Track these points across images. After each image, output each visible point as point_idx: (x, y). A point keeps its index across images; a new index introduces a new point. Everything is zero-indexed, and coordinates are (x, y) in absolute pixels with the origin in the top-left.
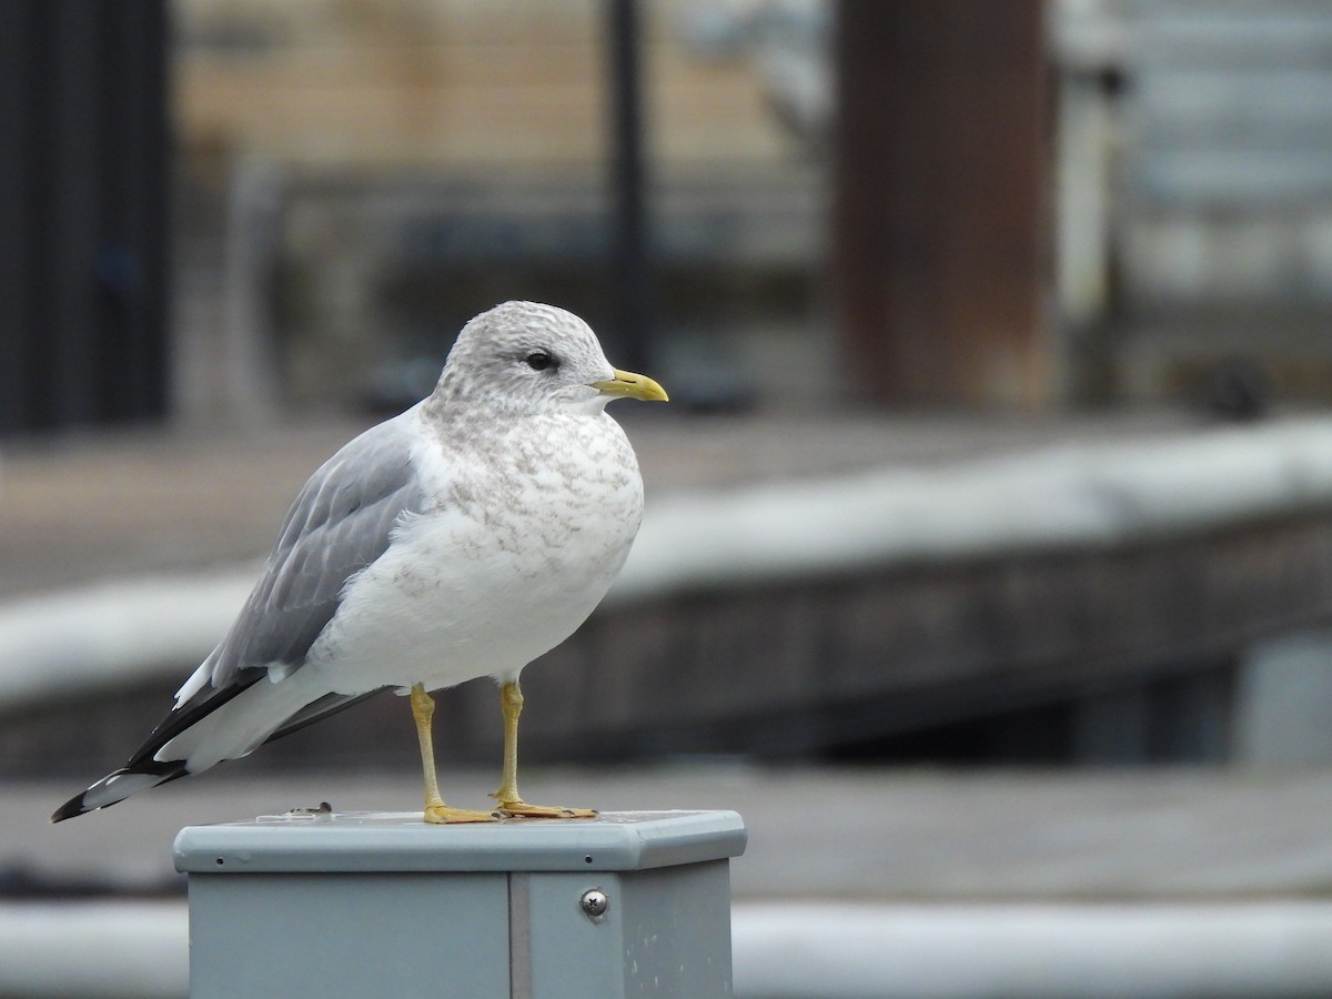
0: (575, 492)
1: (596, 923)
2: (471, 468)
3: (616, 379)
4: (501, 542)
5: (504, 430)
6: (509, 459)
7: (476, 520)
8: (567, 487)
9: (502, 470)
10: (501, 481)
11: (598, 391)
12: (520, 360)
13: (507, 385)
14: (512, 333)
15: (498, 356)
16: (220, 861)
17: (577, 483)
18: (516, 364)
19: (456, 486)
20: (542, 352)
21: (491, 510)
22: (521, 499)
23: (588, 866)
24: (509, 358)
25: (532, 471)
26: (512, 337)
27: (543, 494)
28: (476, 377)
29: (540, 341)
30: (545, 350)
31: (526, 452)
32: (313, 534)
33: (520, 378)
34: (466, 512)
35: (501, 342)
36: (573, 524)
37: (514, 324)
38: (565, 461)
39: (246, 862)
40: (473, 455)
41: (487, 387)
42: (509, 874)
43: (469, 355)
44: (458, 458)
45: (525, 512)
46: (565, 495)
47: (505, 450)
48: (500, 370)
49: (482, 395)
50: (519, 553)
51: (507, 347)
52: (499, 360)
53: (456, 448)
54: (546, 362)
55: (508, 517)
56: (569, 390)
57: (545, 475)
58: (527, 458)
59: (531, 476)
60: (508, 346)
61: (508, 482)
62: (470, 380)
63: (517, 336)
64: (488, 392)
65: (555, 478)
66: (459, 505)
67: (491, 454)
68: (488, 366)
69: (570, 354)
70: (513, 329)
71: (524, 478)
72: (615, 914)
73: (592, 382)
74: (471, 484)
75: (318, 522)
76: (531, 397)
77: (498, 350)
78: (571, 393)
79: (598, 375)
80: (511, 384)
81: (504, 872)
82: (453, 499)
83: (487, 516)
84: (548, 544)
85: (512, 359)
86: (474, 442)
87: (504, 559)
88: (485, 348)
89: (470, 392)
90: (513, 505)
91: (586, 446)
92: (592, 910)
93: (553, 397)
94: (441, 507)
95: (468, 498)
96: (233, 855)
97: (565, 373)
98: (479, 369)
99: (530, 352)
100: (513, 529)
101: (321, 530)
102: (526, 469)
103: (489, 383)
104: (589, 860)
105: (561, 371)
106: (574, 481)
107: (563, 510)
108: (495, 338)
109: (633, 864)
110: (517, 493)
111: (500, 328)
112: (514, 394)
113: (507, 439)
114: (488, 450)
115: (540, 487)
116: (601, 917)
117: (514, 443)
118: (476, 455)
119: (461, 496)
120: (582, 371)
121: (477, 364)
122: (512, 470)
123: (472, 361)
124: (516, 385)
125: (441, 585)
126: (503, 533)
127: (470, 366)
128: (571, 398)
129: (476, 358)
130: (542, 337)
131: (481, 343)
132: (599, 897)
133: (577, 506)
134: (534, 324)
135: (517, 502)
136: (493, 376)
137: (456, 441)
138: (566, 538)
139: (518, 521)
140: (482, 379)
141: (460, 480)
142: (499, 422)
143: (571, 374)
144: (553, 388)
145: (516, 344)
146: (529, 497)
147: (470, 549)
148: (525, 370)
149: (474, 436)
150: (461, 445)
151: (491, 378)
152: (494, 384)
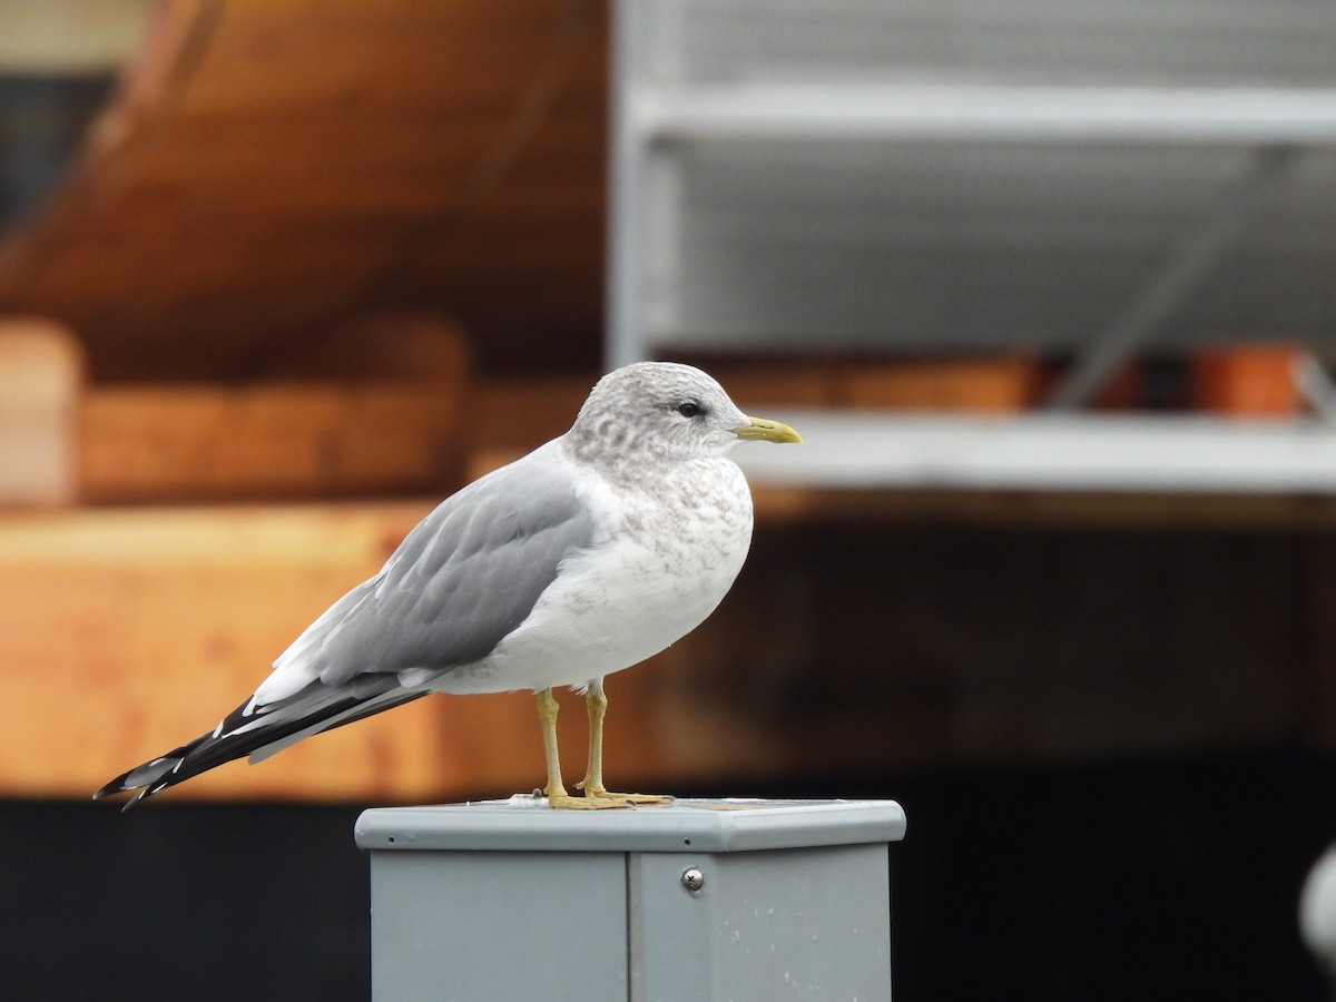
0: (728, 522)
1: (694, 897)
2: (641, 503)
3: (753, 425)
4: (667, 566)
5: (665, 472)
6: (674, 496)
7: (648, 548)
8: (723, 518)
9: (670, 506)
10: (670, 514)
11: (736, 436)
12: (673, 409)
13: (665, 431)
14: (666, 387)
15: (656, 406)
16: (392, 840)
17: (729, 515)
18: (670, 413)
19: (628, 518)
20: (692, 402)
21: (662, 539)
22: (688, 529)
23: (687, 847)
24: (663, 408)
25: (695, 506)
26: (667, 390)
27: (705, 524)
28: (637, 424)
29: (692, 393)
30: (696, 400)
31: (687, 490)
32: (468, 560)
33: (676, 425)
34: (638, 541)
35: (659, 395)
36: (725, 549)
37: (665, 380)
38: (718, 498)
39: (411, 840)
40: (642, 493)
41: (649, 434)
42: (627, 854)
43: (626, 406)
44: (627, 495)
45: (691, 541)
46: (721, 525)
47: (668, 488)
48: (658, 419)
49: (647, 441)
50: (681, 576)
51: (664, 399)
52: (656, 410)
53: (624, 487)
54: (695, 410)
55: (676, 543)
56: (714, 435)
57: (707, 510)
58: (689, 496)
59: (694, 510)
60: (665, 397)
61: (678, 516)
62: (632, 427)
63: (671, 389)
64: (651, 439)
65: (714, 512)
66: (631, 535)
67: (658, 491)
68: (648, 415)
69: (715, 404)
70: (666, 383)
71: (689, 512)
72: (711, 890)
73: (732, 428)
74: (641, 516)
75: (475, 548)
76: (689, 443)
77: (657, 401)
78: (716, 438)
79: (737, 422)
80: (670, 430)
81: (625, 853)
82: (626, 531)
83: (658, 544)
84: (705, 567)
85: (666, 409)
86: (639, 481)
87: (669, 581)
88: (642, 400)
89: (636, 439)
90: (682, 534)
91: (730, 485)
92: (691, 886)
93: (705, 442)
94: (614, 538)
95: (639, 527)
96: (402, 834)
97: (711, 420)
98: (640, 418)
99: (683, 402)
100: (680, 555)
101: (478, 556)
102: (690, 505)
103: (651, 430)
104: (687, 842)
105: (708, 418)
106: (727, 514)
107: (720, 538)
108: (652, 391)
109: (725, 847)
110: (683, 524)
111: (653, 383)
112: (674, 441)
113: (669, 479)
114: (653, 489)
115: (702, 519)
116: (698, 892)
117: (675, 483)
118: (644, 493)
119: (633, 526)
120: (724, 418)
121: (637, 414)
122: (679, 505)
123: (631, 411)
124: (674, 431)
125: (608, 604)
126: (669, 558)
127: (630, 416)
128: (716, 442)
129: (635, 408)
130: (692, 389)
131: (637, 395)
132: (697, 875)
133: (728, 534)
134: (681, 379)
135: (684, 531)
136: (652, 424)
137: (625, 481)
138: (720, 561)
139: (685, 549)
140: (643, 427)
141: (631, 511)
142: (659, 464)
143: (715, 421)
144: (703, 433)
145: (671, 395)
146: (694, 527)
147: (641, 572)
148: (678, 418)
149: (637, 476)
150: (628, 485)
151: (652, 426)
152: (655, 432)
